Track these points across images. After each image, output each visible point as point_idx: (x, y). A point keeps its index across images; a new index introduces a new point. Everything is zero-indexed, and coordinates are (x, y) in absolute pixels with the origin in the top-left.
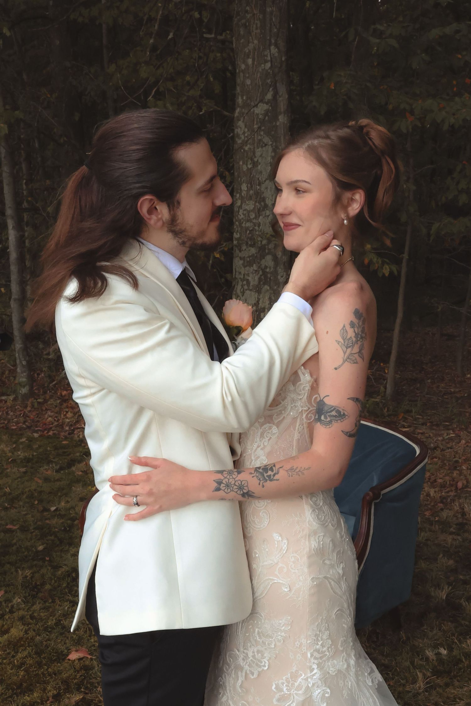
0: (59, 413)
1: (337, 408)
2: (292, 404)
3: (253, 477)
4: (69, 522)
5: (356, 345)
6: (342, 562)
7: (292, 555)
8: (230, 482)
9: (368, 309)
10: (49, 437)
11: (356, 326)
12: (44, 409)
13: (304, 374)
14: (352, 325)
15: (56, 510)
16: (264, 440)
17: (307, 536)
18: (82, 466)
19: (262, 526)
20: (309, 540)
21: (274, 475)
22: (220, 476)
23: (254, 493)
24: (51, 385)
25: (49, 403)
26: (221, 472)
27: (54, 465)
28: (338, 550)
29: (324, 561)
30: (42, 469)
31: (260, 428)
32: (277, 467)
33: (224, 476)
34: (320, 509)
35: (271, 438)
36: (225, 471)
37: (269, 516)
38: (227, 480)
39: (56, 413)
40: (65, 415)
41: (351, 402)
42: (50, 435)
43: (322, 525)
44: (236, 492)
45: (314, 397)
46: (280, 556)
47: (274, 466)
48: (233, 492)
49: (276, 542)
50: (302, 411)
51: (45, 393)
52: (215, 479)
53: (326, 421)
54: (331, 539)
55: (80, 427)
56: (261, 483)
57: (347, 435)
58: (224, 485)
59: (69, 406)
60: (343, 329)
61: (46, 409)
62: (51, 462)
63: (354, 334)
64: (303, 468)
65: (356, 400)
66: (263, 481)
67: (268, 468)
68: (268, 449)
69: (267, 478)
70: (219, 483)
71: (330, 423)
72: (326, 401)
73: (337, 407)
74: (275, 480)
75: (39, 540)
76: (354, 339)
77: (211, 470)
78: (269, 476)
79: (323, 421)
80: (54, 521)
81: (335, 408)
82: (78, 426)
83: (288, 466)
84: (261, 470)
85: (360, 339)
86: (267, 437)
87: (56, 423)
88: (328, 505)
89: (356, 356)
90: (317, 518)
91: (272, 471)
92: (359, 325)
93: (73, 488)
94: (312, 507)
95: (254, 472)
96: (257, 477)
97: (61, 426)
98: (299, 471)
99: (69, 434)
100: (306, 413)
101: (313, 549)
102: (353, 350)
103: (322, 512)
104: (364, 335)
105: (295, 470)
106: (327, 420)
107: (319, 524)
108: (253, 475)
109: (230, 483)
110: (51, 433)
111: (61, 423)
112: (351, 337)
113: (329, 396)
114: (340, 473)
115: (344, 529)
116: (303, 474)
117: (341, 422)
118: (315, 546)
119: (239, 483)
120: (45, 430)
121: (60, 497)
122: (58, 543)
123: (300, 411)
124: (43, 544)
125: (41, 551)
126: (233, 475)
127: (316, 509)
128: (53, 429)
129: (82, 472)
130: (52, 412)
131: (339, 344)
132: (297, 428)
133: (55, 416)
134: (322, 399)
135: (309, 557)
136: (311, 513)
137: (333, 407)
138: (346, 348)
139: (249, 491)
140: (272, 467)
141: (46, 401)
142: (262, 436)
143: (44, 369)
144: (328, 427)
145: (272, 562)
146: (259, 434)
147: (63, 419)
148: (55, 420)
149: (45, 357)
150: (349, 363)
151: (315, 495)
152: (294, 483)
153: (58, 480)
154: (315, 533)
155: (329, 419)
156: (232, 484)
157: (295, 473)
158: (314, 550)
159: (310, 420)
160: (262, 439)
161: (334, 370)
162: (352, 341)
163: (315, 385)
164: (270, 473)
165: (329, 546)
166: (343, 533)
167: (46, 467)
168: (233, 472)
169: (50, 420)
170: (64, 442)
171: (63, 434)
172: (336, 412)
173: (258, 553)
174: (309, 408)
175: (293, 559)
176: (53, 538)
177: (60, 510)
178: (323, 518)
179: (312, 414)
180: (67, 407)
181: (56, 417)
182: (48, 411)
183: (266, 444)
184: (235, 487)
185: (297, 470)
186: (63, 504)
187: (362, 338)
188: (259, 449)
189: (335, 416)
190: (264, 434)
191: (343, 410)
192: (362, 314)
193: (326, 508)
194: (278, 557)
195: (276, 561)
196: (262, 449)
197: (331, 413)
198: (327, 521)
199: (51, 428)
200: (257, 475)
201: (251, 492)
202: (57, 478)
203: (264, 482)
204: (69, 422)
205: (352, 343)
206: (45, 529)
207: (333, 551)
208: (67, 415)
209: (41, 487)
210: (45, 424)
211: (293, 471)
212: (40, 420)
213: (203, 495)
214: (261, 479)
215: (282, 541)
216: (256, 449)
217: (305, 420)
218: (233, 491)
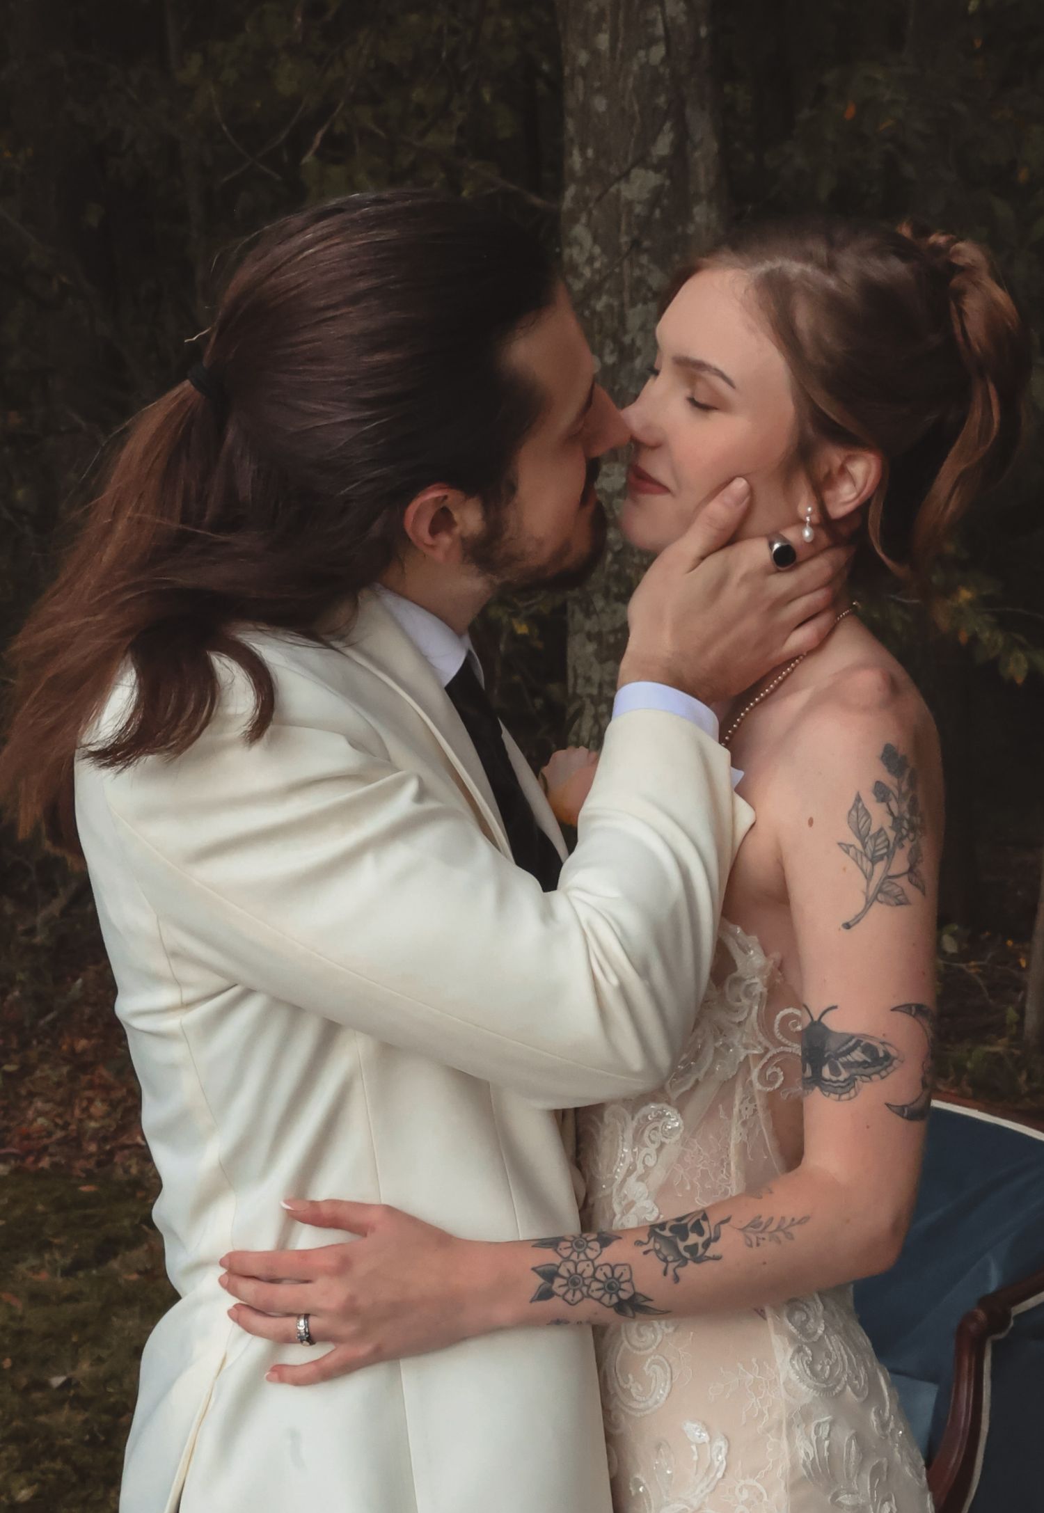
0: (67, 1103)
1: (866, 1041)
2: (716, 1039)
3: (646, 1253)
4: (105, 1418)
5: (897, 850)
6: (889, 1500)
7: (742, 1482)
8: (579, 1271)
9: (917, 741)
10: (40, 1175)
11: (891, 795)
12: (23, 1092)
13: (745, 950)
14: (881, 792)
15: (66, 1385)
16: (644, 1151)
17: (784, 1425)
18: (138, 1255)
19: (650, 1403)
20: (790, 1435)
21: (706, 1245)
22: (548, 1257)
23: (651, 1300)
24: (42, 1022)
25: (38, 1074)
26: (552, 1243)
27: (57, 1256)
28: (875, 1464)
29: (835, 1496)
30: (22, 1267)
31: (629, 1117)
32: (715, 1218)
33: (561, 1256)
34: (817, 1345)
35: (662, 1145)
36: (563, 1239)
37: (669, 1375)
38: (570, 1266)
39: (60, 1104)
40: (85, 1110)
41: (905, 1021)
42: (42, 1169)
43: (825, 1391)
44: (599, 1300)
45: (779, 1017)
46: (708, 1486)
47: (705, 1218)
48: (590, 1300)
49: (694, 1448)
50: (747, 1057)
51: (25, 1045)
52: (536, 1265)
53: (838, 1081)
54: (853, 1431)
55: (129, 1142)
56: (670, 1272)
57: (903, 1117)
58: (564, 1282)
59: (97, 1081)
60: (855, 807)
61: (31, 1095)
62: (48, 1246)
63: (890, 818)
64: (788, 1220)
65: (915, 1010)
66: (676, 1264)
67: (686, 1224)
68: (658, 1176)
69: (687, 1255)
70: (549, 1275)
71: (848, 1085)
72: (831, 1022)
73: (865, 1036)
74: (709, 1258)
75: (18, 1471)
76: (891, 835)
77: (521, 1238)
78: (692, 1249)
79: (830, 1080)
80: (64, 1415)
81: (858, 1044)
82: (125, 1140)
83: (743, 1217)
84: (667, 1233)
85: (908, 831)
86: (653, 1142)
87: (59, 1134)
88: (839, 1333)
89: (903, 882)
90: (808, 1372)
91: (701, 1232)
92: (899, 790)
93: (114, 1319)
94: (793, 1339)
95: (650, 1239)
96: (658, 1252)
97: (74, 1142)
98: (779, 1229)
99: (99, 1164)
100: (760, 1066)
101: (801, 1461)
102: (892, 865)
103: (824, 1354)
104: (917, 820)
105: (765, 1227)
106: (841, 1078)
107: (816, 1388)
108: (645, 1248)
109: (581, 1275)
110: (45, 1163)
111: (74, 1134)
112: (881, 830)
113: (835, 1007)
114: (895, 1228)
115: (890, 1403)
116: (790, 1237)
117: (883, 1078)
118: (807, 1454)
119: (605, 1274)
120: (29, 1152)
121: (76, 1346)
122: (74, 1479)
123: (742, 1058)
124: (30, 1483)
125: (27, 1504)
126: (588, 1251)
127: (806, 1344)
128: (51, 1150)
129: (140, 1273)
130: (47, 1101)
131: (847, 852)
132: (736, 1110)
133: (55, 1112)
134: (816, 1019)
135: (793, 1487)
136: (792, 1359)
137: (852, 1037)
138: (870, 864)
139: (635, 1295)
140: (698, 1220)
141: (26, 1070)
142: (637, 1138)
143: (21, 976)
144: (845, 1097)
145: (685, 1507)
146: (629, 1134)
147: (81, 1121)
148: (56, 1125)
149: (24, 939)
150: (883, 906)
151: (801, 1305)
152: (765, 1263)
153: (72, 1298)
154: (805, 1415)
155: (844, 1075)
156: (585, 1275)
157: (766, 1236)
158: (804, 1465)
159: (771, 1083)
160: (639, 1150)
161: (844, 931)
162: (887, 839)
163: (778, 981)
164: (693, 1238)
165: (849, 1453)
166: (887, 1414)
167: (33, 1261)
168: (588, 1242)
169: (42, 1125)
170: (85, 1189)
171: (79, 1164)
172: (863, 1052)
173: (644, 1481)
174: (767, 1050)
175: (745, 1495)
176: (58, 1465)
177: (78, 1385)
178: (828, 1372)
179: (777, 1065)
180: (91, 1086)
181: (60, 1116)
182: (36, 1099)
183: (651, 1162)
184: (595, 1285)
185: (773, 1227)
186: (85, 1367)
187: (913, 828)
188: (632, 1180)
189: (863, 1064)
190: (643, 1132)
191: (883, 1043)
192: (904, 758)
193: (834, 1344)
194: (702, 1491)
195: (695, 1503)
196: (641, 1179)
197: (849, 1057)
198: (839, 1381)
199: (45, 1148)
200: (658, 1246)
201: (641, 1299)
202: (66, 1292)
203: (678, 1266)
204: (97, 1130)
205: (888, 847)
206: (36, 1441)
207: (861, 1466)
208: (92, 1110)
209: (22, 1318)
210: (28, 1137)
211: (761, 1229)
212: (12, 1124)
213: (503, 1312)
214: (670, 1258)
215: (710, 1441)
216: (624, 1181)
217: (758, 1086)
218: (589, 1296)
